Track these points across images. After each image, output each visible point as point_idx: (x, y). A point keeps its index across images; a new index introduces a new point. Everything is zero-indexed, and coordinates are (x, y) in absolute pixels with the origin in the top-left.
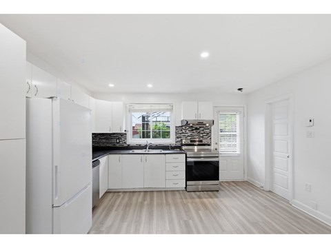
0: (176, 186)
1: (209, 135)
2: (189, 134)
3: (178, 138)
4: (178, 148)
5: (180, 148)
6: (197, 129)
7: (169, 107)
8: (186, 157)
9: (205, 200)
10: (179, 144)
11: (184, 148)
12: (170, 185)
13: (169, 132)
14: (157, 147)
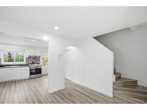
0: (26, 77)
1: (39, 60)
2: (32, 60)
3: (27, 61)
4: (27, 65)
5: (28, 65)
6: (34, 58)
7: (23, 51)
8: (30, 68)
9: (36, 79)
10: (27, 64)
11: (29, 65)
12: (23, 78)
13: (23, 60)
14: (17, 65)
